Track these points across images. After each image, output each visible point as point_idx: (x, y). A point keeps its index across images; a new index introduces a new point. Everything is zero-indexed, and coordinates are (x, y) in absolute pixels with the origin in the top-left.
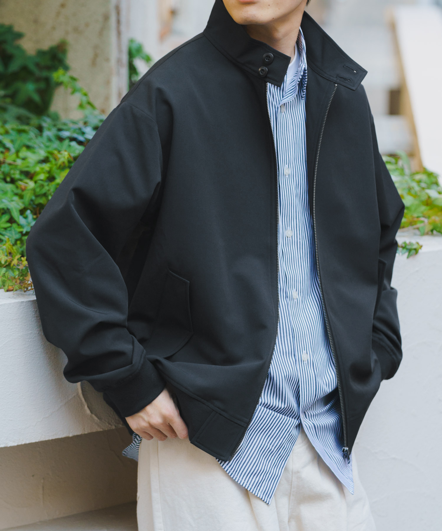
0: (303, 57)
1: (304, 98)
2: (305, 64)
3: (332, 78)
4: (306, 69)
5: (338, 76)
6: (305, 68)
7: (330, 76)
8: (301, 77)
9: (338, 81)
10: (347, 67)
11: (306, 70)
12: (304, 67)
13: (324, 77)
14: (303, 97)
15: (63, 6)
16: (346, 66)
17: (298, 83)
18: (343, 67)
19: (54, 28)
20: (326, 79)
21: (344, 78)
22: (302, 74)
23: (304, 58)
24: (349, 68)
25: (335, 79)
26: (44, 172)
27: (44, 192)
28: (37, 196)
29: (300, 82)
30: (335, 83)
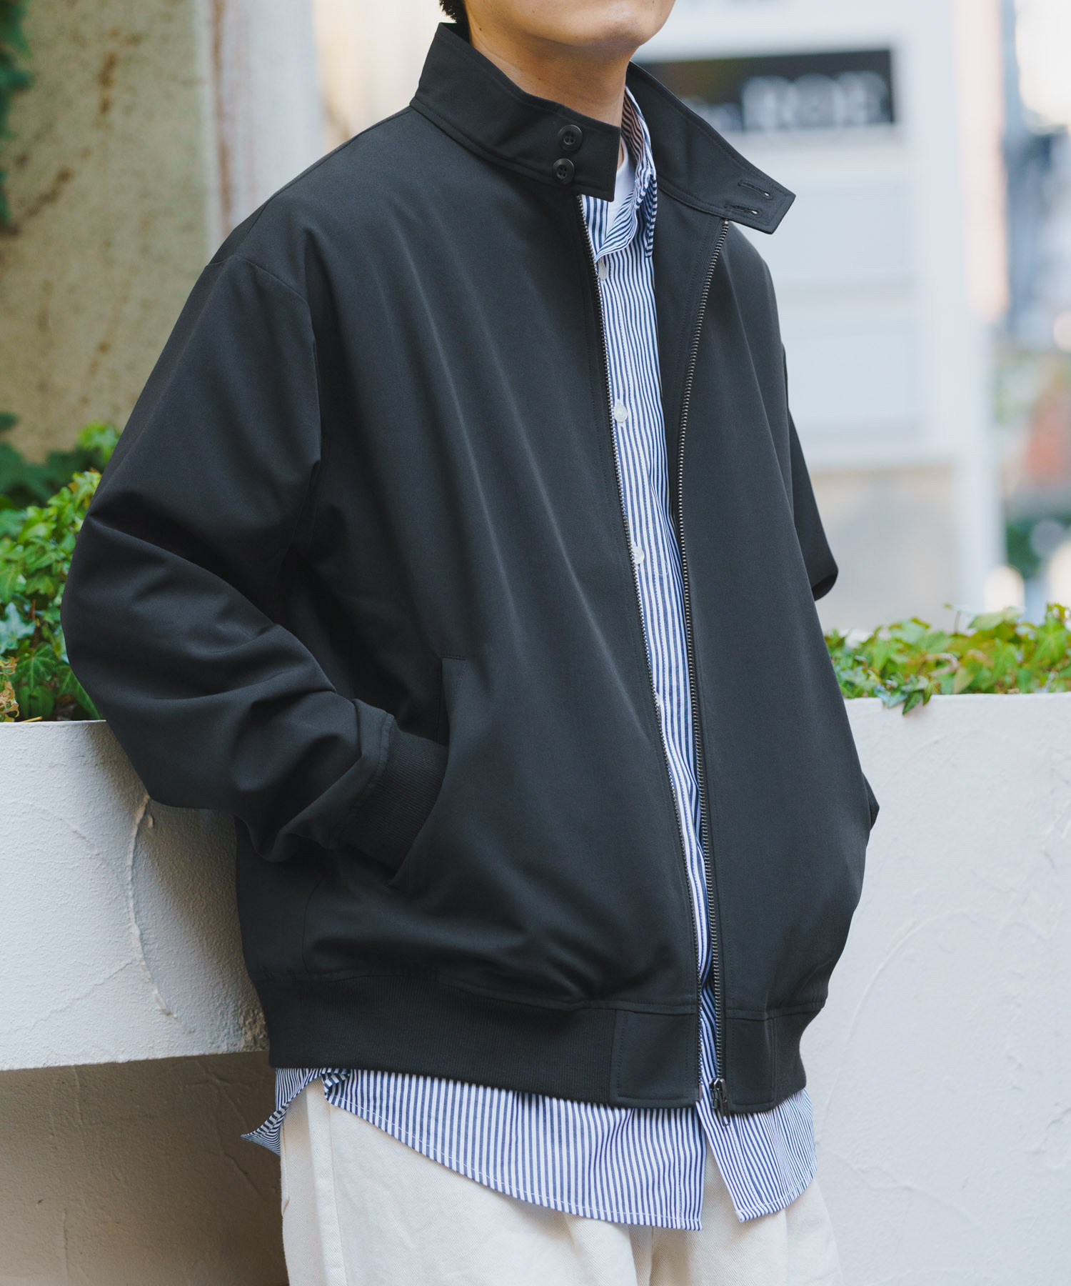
0: (646, 155)
1: (650, 253)
2: (651, 168)
3: (714, 208)
4: (655, 178)
5: (728, 204)
6: (652, 176)
7: (711, 205)
8: (643, 194)
9: (730, 214)
10: (748, 184)
11: (654, 182)
12: (649, 173)
13: (696, 207)
14: (650, 251)
15: (103, 348)
16: (745, 183)
17: (638, 207)
18: (739, 185)
19: (85, 401)
20: (701, 211)
21: (743, 208)
22: (646, 186)
23: (647, 158)
24: (753, 187)
25: (723, 211)
26: (46, 520)
27: (47, 563)
28: (29, 575)
29: (641, 205)
30: (724, 219)
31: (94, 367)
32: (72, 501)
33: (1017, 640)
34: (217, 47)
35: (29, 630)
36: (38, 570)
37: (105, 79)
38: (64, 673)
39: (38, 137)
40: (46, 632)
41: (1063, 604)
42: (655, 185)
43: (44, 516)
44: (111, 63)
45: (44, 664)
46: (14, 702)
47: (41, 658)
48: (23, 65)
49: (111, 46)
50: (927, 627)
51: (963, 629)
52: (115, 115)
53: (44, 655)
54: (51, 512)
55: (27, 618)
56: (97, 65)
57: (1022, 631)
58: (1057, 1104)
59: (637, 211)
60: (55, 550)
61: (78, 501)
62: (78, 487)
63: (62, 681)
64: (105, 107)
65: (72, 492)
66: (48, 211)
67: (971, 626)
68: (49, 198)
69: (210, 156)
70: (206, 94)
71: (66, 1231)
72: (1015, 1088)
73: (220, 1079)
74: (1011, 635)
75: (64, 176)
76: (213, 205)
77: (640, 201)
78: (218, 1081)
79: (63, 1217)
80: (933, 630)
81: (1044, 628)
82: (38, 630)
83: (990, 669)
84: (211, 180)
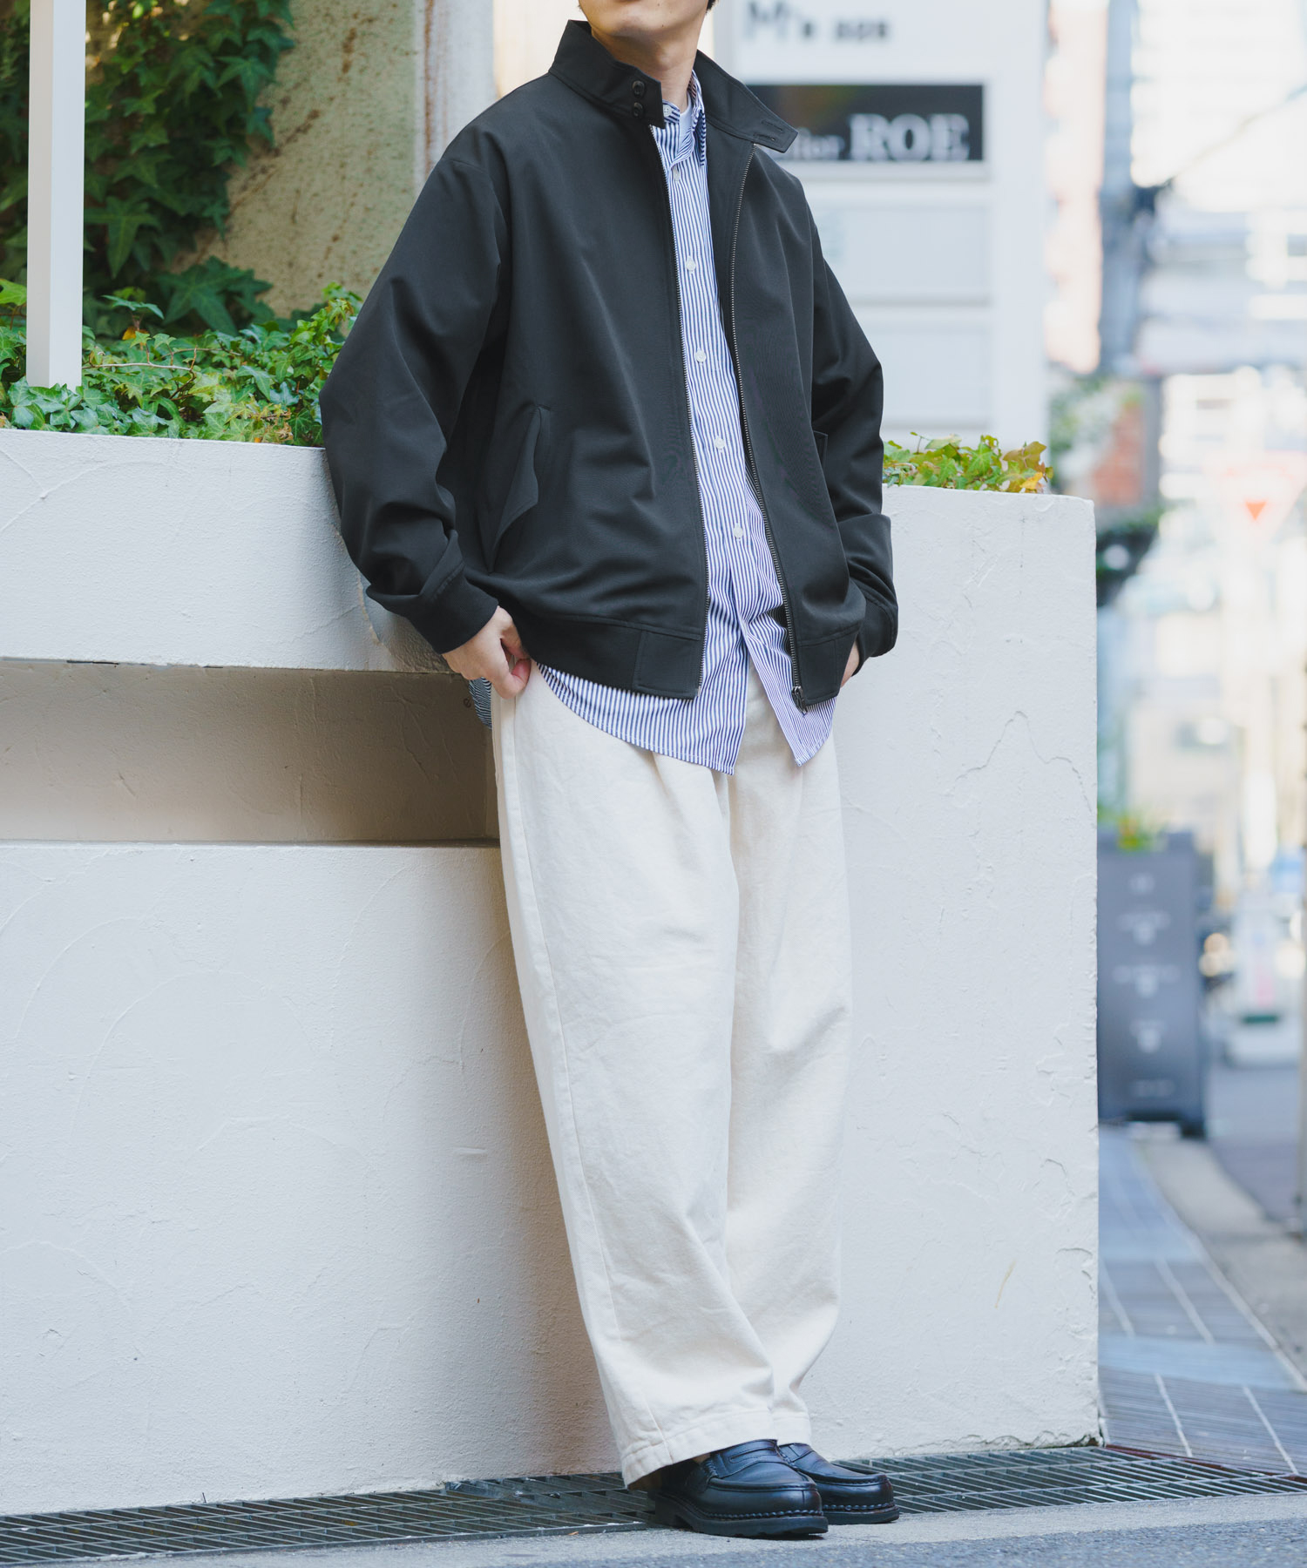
3: (745, 135)
4: (703, 112)
5: (755, 134)
7: (743, 133)
8: (696, 121)
9: (756, 141)
13: (732, 133)
15: (335, 239)
16: (767, 122)
17: (694, 130)
18: (763, 123)
20: (736, 136)
21: (763, 136)
22: (697, 116)
24: (772, 124)
25: (752, 138)
26: (309, 329)
27: (309, 358)
28: (296, 365)
29: (696, 128)
30: (753, 143)
31: (329, 250)
32: (326, 317)
33: (958, 458)
34: (427, 30)
35: (295, 400)
36: (303, 362)
37: (347, 48)
38: (317, 429)
39: (297, 86)
40: (306, 403)
41: (993, 436)
42: (704, 116)
43: (308, 327)
44: (352, 36)
45: (305, 422)
46: (291, 434)
47: (303, 419)
48: (289, 34)
49: (353, 24)
50: (899, 447)
51: (922, 449)
52: (353, 72)
53: (305, 416)
54: (314, 324)
55: (294, 394)
56: (342, 38)
57: (961, 452)
58: (963, 765)
59: (694, 133)
60: (314, 350)
61: (331, 318)
62: (332, 309)
63: (315, 435)
64: (346, 67)
65: (327, 312)
66: (301, 139)
67: (927, 447)
68: (303, 130)
69: (419, 106)
70: (419, 60)
71: (301, 788)
72: (935, 751)
73: (407, 700)
74: (955, 454)
75: (314, 115)
76: (420, 140)
77: (694, 126)
78: (404, 701)
79: (300, 778)
80: (904, 449)
81: (977, 451)
82: (300, 401)
83: (937, 475)
84: (420, 125)
